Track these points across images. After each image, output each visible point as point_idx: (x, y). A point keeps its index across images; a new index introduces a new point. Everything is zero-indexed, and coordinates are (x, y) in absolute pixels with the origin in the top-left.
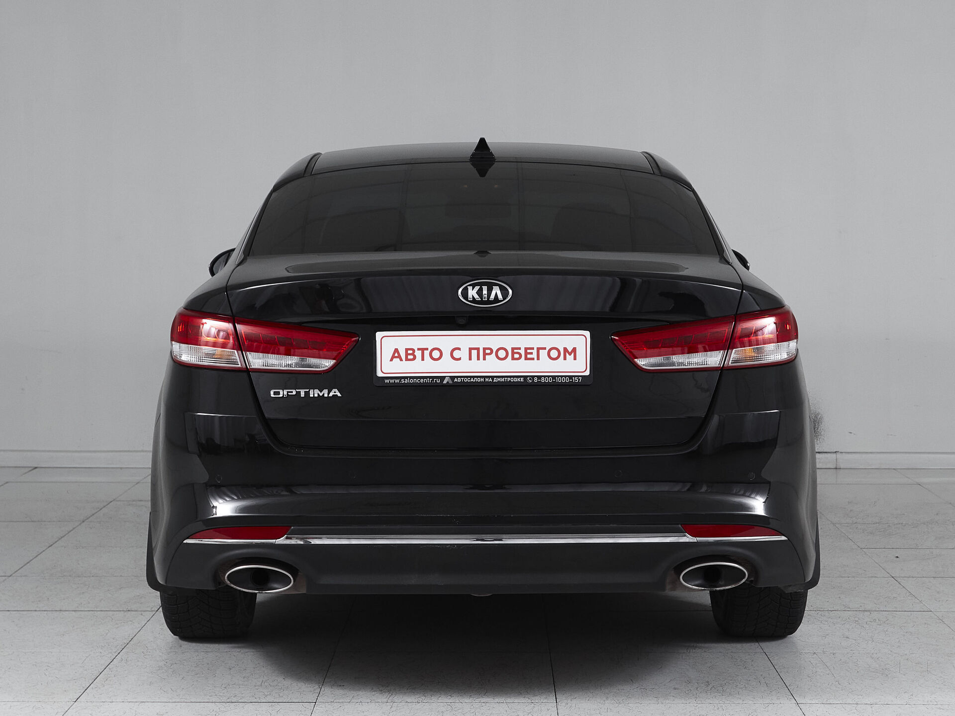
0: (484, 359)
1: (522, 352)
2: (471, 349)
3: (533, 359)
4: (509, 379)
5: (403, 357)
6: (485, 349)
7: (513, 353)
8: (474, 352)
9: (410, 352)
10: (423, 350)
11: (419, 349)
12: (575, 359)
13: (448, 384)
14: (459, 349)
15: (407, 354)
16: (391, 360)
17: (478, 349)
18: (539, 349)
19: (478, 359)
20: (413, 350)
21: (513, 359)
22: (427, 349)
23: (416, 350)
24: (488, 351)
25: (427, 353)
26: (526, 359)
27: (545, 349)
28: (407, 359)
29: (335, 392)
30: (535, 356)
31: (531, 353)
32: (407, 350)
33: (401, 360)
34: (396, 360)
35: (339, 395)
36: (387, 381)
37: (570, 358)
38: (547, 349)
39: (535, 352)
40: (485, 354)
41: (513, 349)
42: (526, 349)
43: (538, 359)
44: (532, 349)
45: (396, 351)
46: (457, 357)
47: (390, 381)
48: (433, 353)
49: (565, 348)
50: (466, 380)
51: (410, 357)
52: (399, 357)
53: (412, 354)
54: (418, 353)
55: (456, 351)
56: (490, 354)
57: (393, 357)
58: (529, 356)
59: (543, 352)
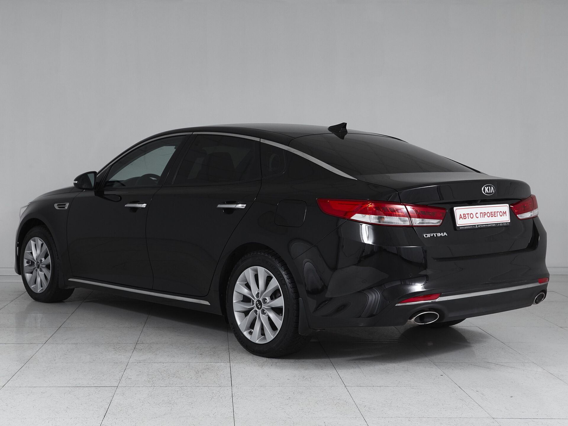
1: (493, 213)
2: (481, 213)
3: (496, 216)
4: (492, 225)
5: (463, 218)
6: (484, 213)
7: (491, 214)
8: (481, 214)
9: (464, 215)
10: (468, 214)
11: (467, 214)
14: (477, 213)
15: (464, 216)
16: (460, 219)
17: (482, 213)
18: (497, 212)
19: (483, 217)
21: (491, 217)
22: (469, 214)
23: (466, 214)
25: (469, 215)
26: (495, 216)
27: (498, 212)
28: (464, 219)
31: (495, 214)
32: (464, 214)
33: (463, 219)
34: (461, 219)
35: (446, 235)
36: (460, 228)
37: (505, 215)
39: (496, 213)
40: (484, 215)
41: (491, 212)
42: (494, 212)
44: (495, 212)
45: (461, 215)
46: (477, 217)
47: (462, 228)
48: (471, 215)
49: (503, 212)
50: (481, 226)
51: (465, 217)
52: (462, 218)
53: (465, 216)
54: (467, 216)
55: (477, 214)
56: (485, 215)
57: (460, 218)
58: (495, 215)
59: (498, 213)
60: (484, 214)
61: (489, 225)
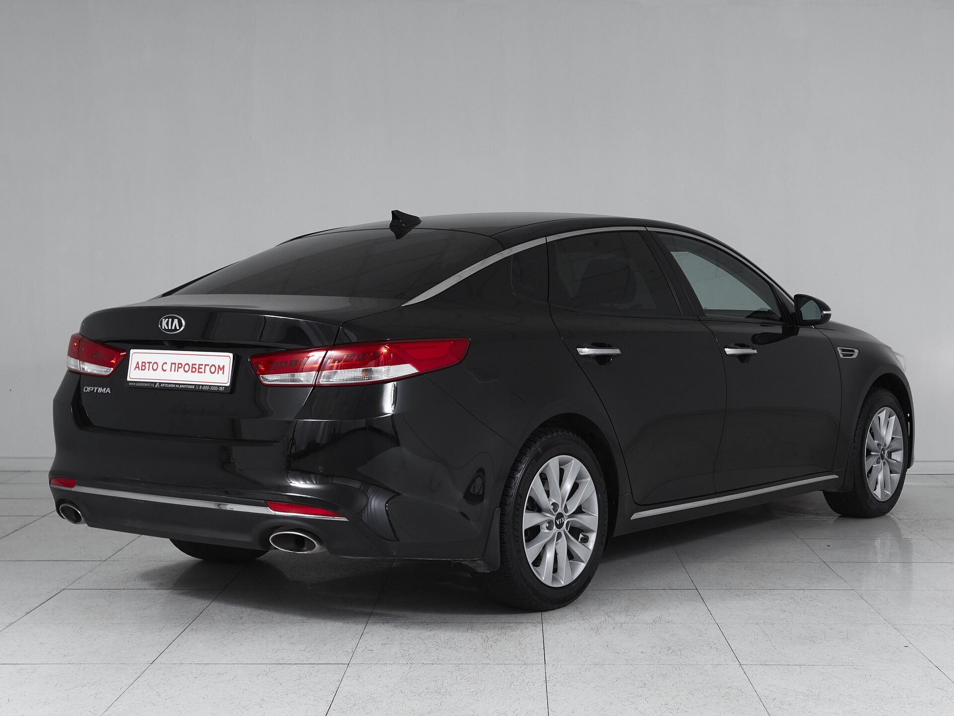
0: (178, 371)
1: (197, 367)
2: (172, 364)
3: (202, 372)
4: (187, 386)
5: (140, 369)
6: (179, 364)
7: (192, 367)
8: (173, 365)
10: (149, 363)
11: (148, 363)
12: (223, 374)
13: (157, 389)
14: (166, 363)
15: (142, 366)
16: (135, 369)
17: (175, 364)
18: (206, 365)
19: (175, 371)
20: (145, 363)
21: (192, 372)
22: (151, 363)
24: (180, 366)
25: (151, 365)
26: (199, 372)
27: (208, 365)
28: (142, 370)
29: (108, 390)
30: (202, 370)
31: (201, 368)
32: (143, 362)
34: (137, 369)
35: (110, 392)
36: (130, 384)
37: (221, 372)
38: (210, 366)
39: (203, 367)
40: (178, 368)
41: (193, 365)
42: (199, 365)
43: (204, 373)
44: (202, 365)
45: (138, 363)
46: (164, 369)
47: (132, 384)
48: (154, 366)
49: (219, 366)
50: (167, 385)
51: (143, 368)
52: (138, 367)
53: (145, 366)
54: (147, 365)
55: (165, 365)
56: (181, 368)
57: (136, 367)
58: (200, 370)
59: (208, 368)
60: (178, 366)
61: (183, 386)
